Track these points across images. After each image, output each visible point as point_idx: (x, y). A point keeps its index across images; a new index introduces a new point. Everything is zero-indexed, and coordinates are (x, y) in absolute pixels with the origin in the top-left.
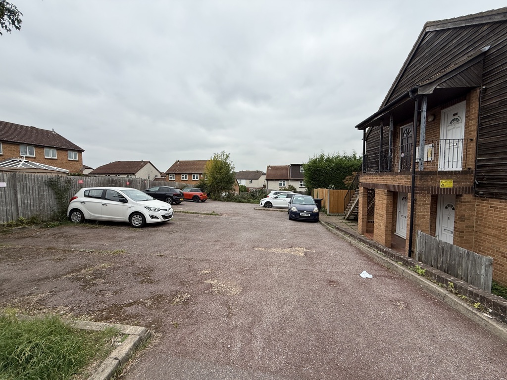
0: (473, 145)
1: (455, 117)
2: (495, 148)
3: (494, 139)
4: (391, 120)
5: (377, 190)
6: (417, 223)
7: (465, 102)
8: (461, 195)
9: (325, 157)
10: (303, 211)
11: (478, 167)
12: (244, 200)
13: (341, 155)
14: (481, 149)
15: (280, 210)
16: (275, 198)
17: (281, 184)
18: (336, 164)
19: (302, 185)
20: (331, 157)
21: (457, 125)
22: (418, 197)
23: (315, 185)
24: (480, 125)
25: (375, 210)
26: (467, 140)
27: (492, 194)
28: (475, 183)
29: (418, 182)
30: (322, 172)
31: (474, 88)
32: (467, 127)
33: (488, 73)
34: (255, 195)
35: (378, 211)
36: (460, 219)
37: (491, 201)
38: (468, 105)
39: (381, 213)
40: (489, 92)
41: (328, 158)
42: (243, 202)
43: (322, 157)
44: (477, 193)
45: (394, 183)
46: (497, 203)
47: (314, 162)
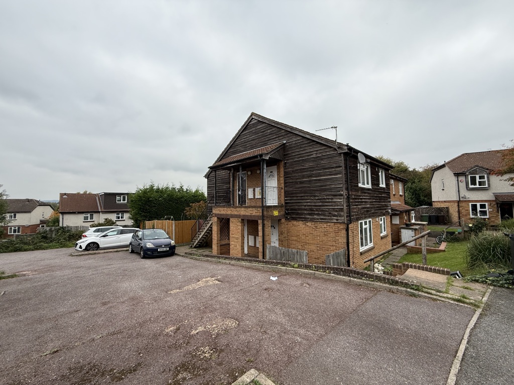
0: (283, 191)
1: (271, 174)
2: (292, 194)
3: (291, 189)
4: (240, 169)
5: (231, 220)
6: (266, 240)
7: (276, 166)
8: (281, 220)
9: (155, 188)
10: (160, 246)
11: (286, 203)
12: (26, 247)
13: (171, 187)
14: (287, 194)
15: (115, 250)
16: (104, 236)
17: (86, 218)
18: (168, 195)
19: (119, 218)
20: (161, 187)
21: (273, 179)
22: (266, 222)
23: (146, 217)
24: (285, 181)
25: (231, 235)
26: (279, 189)
27: (293, 218)
28: (285, 212)
29: (265, 213)
30: (154, 203)
31: (281, 161)
32: (278, 181)
33: (287, 155)
34: (49, 236)
35: (233, 236)
36: (281, 233)
37: (292, 222)
38: (278, 169)
39: (236, 236)
40: (288, 165)
41: (158, 189)
42: (26, 250)
43: (152, 187)
44: (287, 218)
45: (247, 214)
46: (295, 223)
47: (145, 192)
